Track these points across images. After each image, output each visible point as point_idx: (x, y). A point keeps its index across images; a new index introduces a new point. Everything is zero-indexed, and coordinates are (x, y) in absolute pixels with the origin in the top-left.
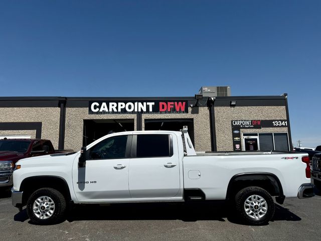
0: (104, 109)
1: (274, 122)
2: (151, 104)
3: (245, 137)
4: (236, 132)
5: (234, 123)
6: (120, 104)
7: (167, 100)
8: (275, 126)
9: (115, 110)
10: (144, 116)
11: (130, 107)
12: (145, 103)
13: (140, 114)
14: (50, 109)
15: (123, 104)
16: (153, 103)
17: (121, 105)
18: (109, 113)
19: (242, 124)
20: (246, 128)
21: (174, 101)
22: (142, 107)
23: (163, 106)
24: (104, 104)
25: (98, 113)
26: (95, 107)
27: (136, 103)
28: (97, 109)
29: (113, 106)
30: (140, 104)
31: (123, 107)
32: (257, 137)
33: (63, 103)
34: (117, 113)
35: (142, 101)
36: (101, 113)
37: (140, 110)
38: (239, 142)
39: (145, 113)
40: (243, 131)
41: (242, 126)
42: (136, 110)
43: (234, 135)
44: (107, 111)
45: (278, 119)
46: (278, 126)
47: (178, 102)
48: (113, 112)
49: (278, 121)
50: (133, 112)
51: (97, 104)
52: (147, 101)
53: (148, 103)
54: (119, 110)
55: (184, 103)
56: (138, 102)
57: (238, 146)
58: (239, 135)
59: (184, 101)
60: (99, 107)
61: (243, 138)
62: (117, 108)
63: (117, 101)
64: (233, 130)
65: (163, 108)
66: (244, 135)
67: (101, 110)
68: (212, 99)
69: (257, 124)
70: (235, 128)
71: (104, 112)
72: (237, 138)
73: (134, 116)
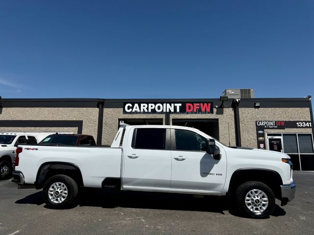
0: (136, 110)
1: (298, 123)
2: (178, 105)
3: (269, 137)
4: (260, 132)
5: (259, 123)
6: (150, 105)
7: (193, 102)
8: (299, 127)
9: (146, 111)
10: (172, 117)
11: (159, 108)
12: (172, 105)
13: (168, 114)
14: (90, 109)
15: (153, 105)
16: (180, 105)
17: (152, 106)
18: (140, 113)
19: (266, 124)
20: (270, 128)
21: (200, 103)
22: (170, 107)
23: (190, 107)
24: (136, 105)
25: (131, 113)
26: (129, 108)
27: (165, 105)
28: (131, 110)
29: (144, 107)
30: (168, 105)
31: (153, 108)
32: (281, 138)
33: (101, 104)
34: (148, 113)
35: (170, 102)
36: (134, 113)
37: (168, 111)
38: (263, 142)
39: (172, 113)
40: (267, 131)
41: (266, 127)
42: (165, 111)
43: (259, 135)
44: (139, 111)
45: (302, 120)
46: (302, 127)
47: (203, 103)
48: (144, 112)
49: (302, 122)
50: (162, 112)
51: (131, 105)
52: (174, 103)
53: (176, 105)
54: (150, 111)
55: (210, 104)
56: (167, 103)
57: (262, 146)
58: (263, 135)
59: (209, 102)
60: (132, 108)
61: (267, 138)
62: (148, 108)
63: (148, 102)
64: (257, 130)
65: (190, 109)
66: (268, 135)
67: (134, 111)
68: (237, 100)
69: (281, 125)
70: (259, 128)
71: (136, 112)
72: (261, 138)
73: (163, 116)
